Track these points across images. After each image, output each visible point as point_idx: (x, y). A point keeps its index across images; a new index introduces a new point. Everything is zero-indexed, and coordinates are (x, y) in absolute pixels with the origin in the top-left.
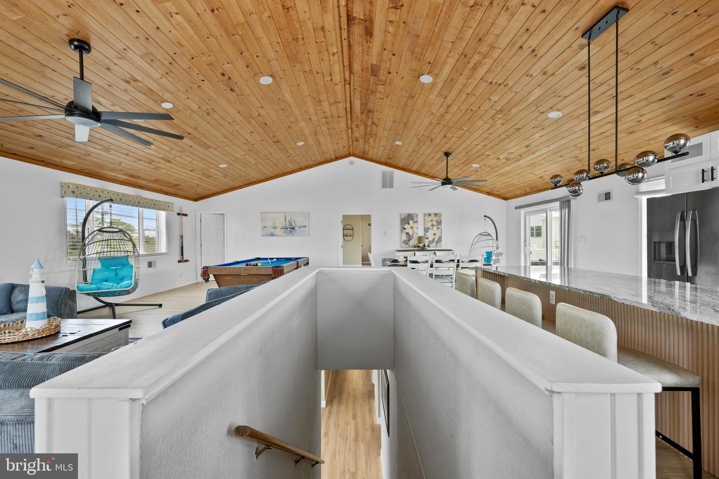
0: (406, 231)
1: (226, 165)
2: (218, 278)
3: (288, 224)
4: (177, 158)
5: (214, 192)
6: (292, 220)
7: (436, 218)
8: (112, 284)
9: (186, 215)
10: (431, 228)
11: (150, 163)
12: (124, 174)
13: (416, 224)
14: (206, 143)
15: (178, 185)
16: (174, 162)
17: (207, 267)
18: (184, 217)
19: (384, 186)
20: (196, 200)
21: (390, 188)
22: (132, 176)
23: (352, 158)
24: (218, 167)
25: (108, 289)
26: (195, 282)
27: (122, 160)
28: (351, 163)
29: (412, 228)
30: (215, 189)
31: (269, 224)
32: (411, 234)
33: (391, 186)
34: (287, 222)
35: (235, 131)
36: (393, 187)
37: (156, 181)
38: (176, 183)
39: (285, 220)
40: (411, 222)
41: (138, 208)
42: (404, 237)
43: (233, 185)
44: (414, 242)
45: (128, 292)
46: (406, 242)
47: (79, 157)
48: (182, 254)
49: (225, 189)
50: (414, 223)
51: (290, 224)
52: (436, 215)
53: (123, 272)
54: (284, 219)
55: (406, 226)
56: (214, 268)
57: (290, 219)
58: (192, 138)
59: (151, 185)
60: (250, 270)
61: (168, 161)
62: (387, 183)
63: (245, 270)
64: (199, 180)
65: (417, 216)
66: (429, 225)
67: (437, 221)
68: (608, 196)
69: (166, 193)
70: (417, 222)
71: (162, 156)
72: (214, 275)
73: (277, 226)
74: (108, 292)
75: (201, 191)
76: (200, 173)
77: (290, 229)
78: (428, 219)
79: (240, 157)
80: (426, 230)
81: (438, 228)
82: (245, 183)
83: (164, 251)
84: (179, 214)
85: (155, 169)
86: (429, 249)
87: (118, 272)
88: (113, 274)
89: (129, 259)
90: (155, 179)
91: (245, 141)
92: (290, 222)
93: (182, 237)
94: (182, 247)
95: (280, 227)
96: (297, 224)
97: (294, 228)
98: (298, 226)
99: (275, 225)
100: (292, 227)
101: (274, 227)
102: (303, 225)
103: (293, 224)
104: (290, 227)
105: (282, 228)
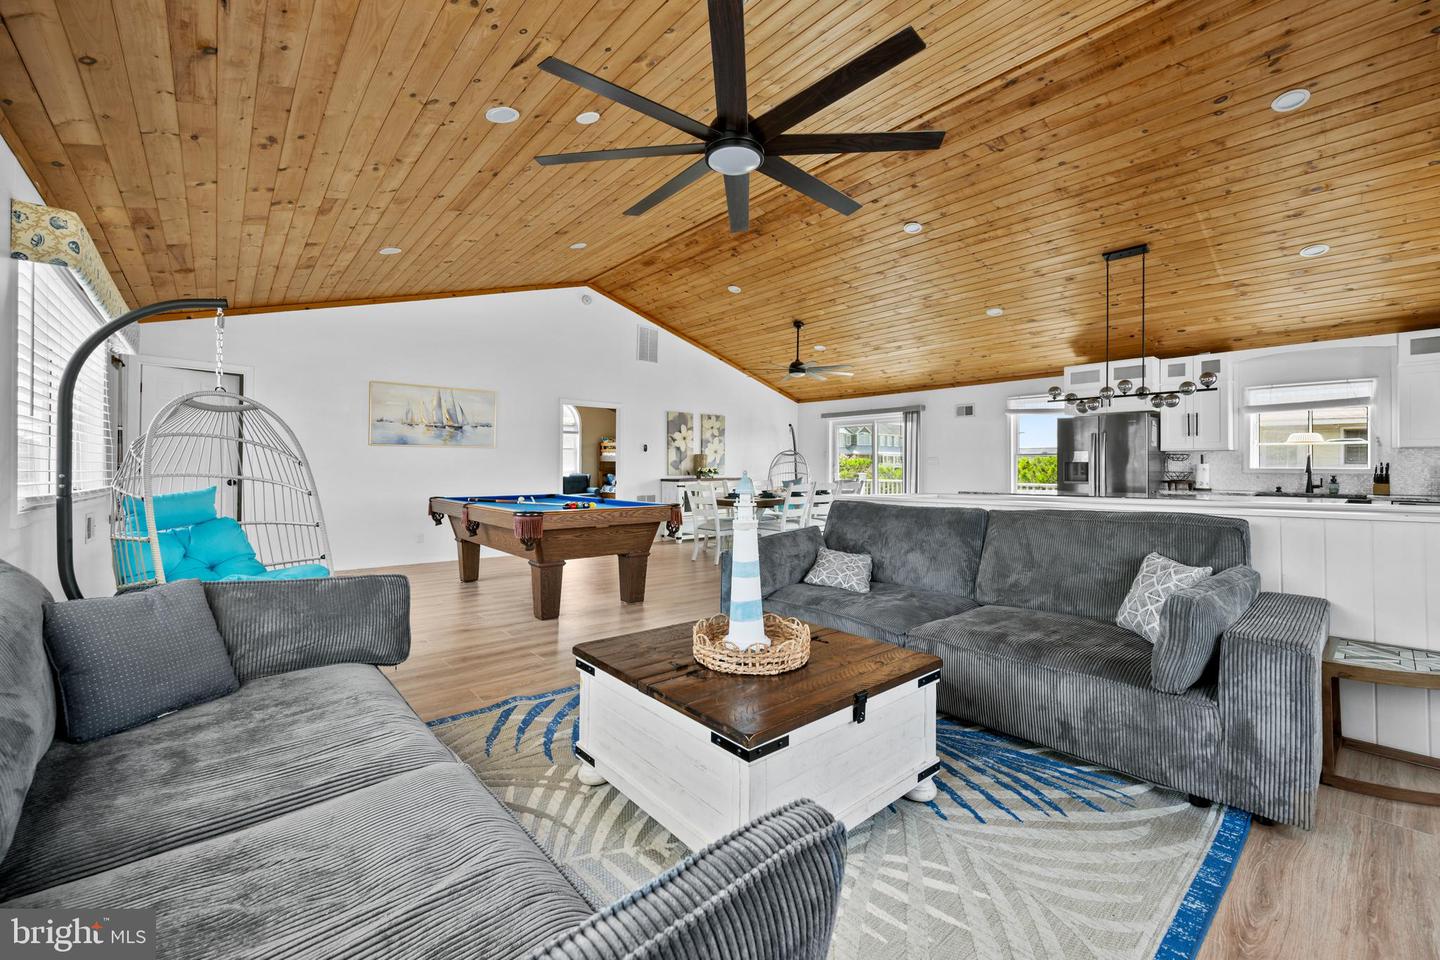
0: (677, 444)
3: (445, 415)
6: (458, 409)
7: (717, 425)
9: (122, 366)
10: (710, 439)
13: (690, 432)
19: (642, 356)
21: (651, 360)
23: (586, 290)
28: (586, 299)
29: (684, 438)
31: (394, 412)
32: (683, 449)
33: (654, 358)
34: (444, 411)
36: (656, 361)
39: (440, 405)
40: (683, 428)
42: (673, 456)
44: (687, 465)
46: (676, 465)
50: (688, 429)
51: (452, 417)
52: (717, 417)
54: (435, 403)
55: (677, 435)
57: (450, 406)
60: (631, 516)
62: (648, 352)
63: (621, 515)
65: (692, 418)
66: (707, 435)
67: (718, 429)
68: (969, 411)
70: (691, 429)
73: (417, 419)
77: (452, 429)
78: (707, 424)
80: (703, 443)
81: (720, 441)
84: (114, 360)
86: (715, 476)
92: (451, 412)
95: (426, 422)
96: (470, 419)
97: (461, 428)
98: (470, 422)
99: (410, 416)
100: (456, 425)
101: (409, 421)
102: (484, 422)
103: (460, 418)
104: (451, 423)
105: (429, 426)
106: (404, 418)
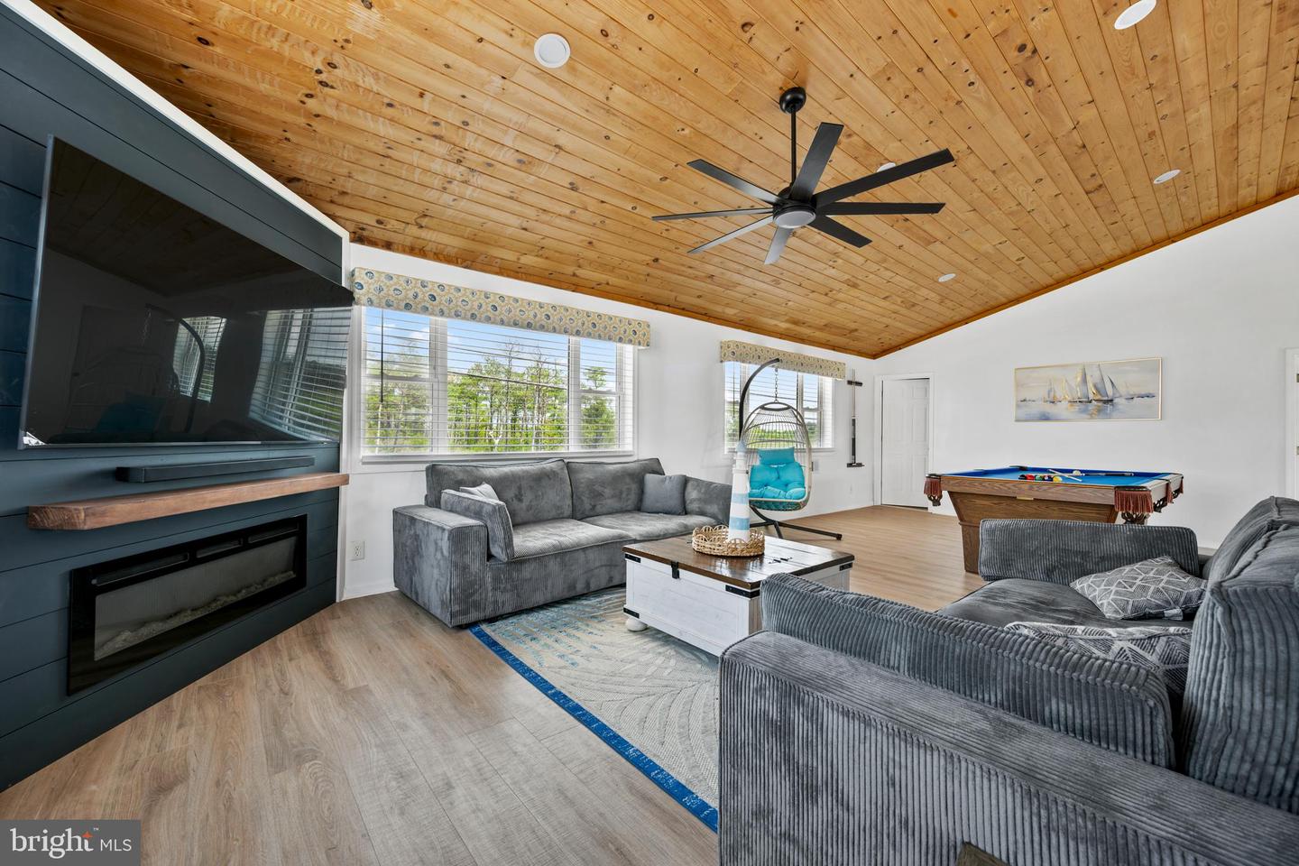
1: (954, 275)
2: (958, 501)
3: (1092, 390)
4: (871, 276)
5: (912, 336)
6: (1107, 382)
8: (778, 491)
9: (860, 384)
11: (826, 295)
12: (787, 321)
14: (930, 232)
15: (856, 330)
16: (862, 285)
17: (939, 477)
18: (857, 387)
20: (874, 356)
22: (796, 323)
24: (937, 282)
25: (774, 498)
26: (871, 504)
27: (791, 296)
30: (914, 331)
31: (1036, 392)
34: (1090, 385)
35: (1000, 188)
37: (826, 327)
38: (853, 326)
39: (1084, 380)
41: (796, 373)
43: (951, 318)
45: (797, 506)
47: (742, 302)
48: (854, 454)
49: (931, 329)
51: (1100, 390)
53: (789, 475)
54: (1079, 379)
56: (953, 479)
57: (1097, 380)
58: (907, 229)
59: (818, 334)
61: (855, 286)
64: (894, 315)
69: (834, 348)
71: (847, 277)
72: (951, 493)
73: (1059, 395)
74: (774, 502)
75: (888, 339)
76: (899, 300)
77: (1102, 403)
79: (991, 250)
82: (979, 309)
83: (830, 447)
84: (850, 383)
85: (830, 305)
87: (781, 474)
88: (774, 475)
89: (795, 454)
90: (824, 322)
91: (1015, 208)
92: (1099, 386)
93: (854, 421)
94: (854, 440)
95: (1069, 399)
96: (1122, 390)
97: (1112, 401)
98: (1123, 394)
99: (1052, 394)
100: (1106, 398)
101: (1051, 399)
102: (1143, 392)
103: (1110, 391)
104: (1099, 397)
105: (1072, 402)
106: (1046, 396)
